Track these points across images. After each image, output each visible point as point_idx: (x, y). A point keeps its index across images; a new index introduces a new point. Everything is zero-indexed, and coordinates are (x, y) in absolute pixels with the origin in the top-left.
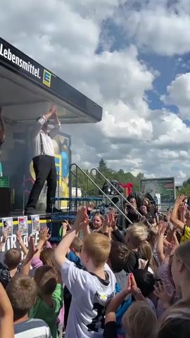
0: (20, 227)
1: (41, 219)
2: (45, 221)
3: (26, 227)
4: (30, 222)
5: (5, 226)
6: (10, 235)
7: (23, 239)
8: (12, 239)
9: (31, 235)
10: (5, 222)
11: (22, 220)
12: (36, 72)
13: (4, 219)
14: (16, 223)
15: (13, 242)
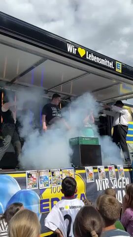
0: (110, 173)
1: (124, 168)
2: (128, 170)
3: (114, 173)
4: (116, 170)
5: (100, 172)
6: (104, 178)
7: (113, 182)
8: (106, 181)
9: (119, 180)
10: (99, 169)
11: (111, 168)
12: (111, 65)
13: (99, 167)
14: (107, 170)
15: (107, 184)
